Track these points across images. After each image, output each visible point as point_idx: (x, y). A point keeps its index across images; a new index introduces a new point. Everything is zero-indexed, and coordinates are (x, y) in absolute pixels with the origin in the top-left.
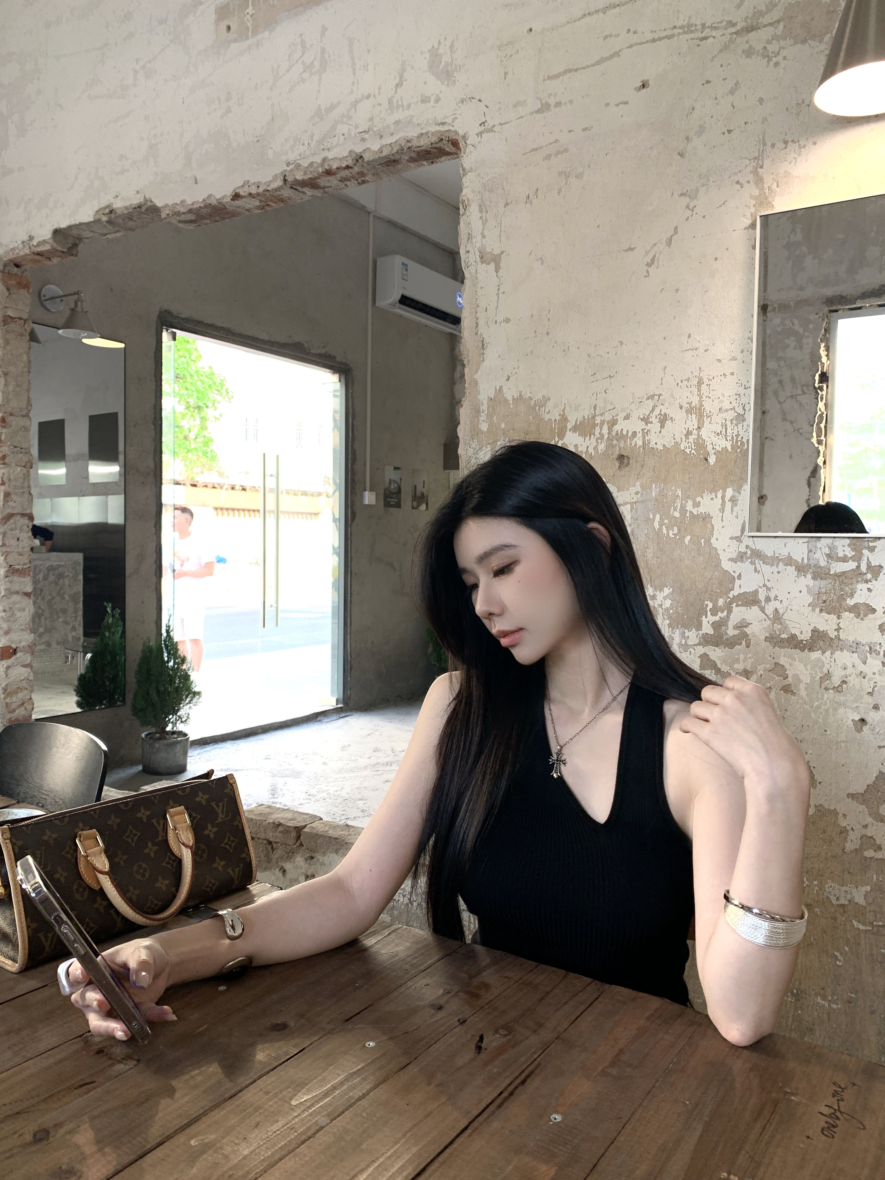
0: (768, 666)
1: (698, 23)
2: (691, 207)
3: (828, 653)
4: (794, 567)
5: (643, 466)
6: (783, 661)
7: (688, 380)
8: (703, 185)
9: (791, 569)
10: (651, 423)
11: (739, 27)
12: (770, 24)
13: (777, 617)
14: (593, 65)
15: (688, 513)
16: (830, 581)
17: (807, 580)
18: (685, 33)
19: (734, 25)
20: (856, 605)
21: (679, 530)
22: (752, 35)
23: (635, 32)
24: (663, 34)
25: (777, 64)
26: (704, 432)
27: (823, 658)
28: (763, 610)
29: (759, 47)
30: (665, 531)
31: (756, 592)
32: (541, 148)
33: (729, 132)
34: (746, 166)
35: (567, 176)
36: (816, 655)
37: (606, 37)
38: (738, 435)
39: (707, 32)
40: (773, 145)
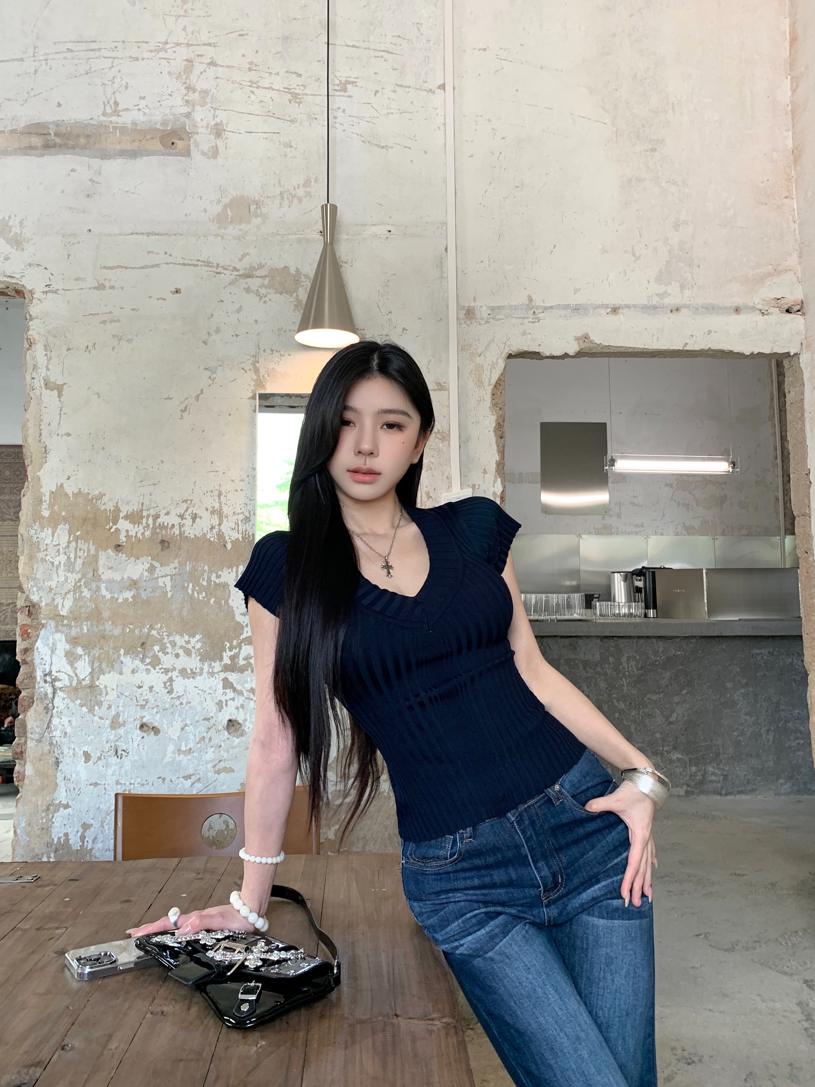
1: (215, 262)
2: (212, 378)
5: (179, 549)
7: (212, 491)
8: (220, 366)
10: (186, 519)
11: (241, 273)
12: (261, 277)
14: (140, 268)
15: (213, 583)
18: (205, 265)
19: (238, 270)
21: (206, 594)
22: (249, 280)
23: (170, 255)
24: (190, 262)
25: (265, 302)
26: (222, 527)
29: (254, 288)
30: (196, 595)
32: (98, 314)
33: (237, 335)
34: (248, 360)
35: (120, 340)
37: (149, 252)
38: (246, 531)
39: (220, 270)
40: (264, 351)
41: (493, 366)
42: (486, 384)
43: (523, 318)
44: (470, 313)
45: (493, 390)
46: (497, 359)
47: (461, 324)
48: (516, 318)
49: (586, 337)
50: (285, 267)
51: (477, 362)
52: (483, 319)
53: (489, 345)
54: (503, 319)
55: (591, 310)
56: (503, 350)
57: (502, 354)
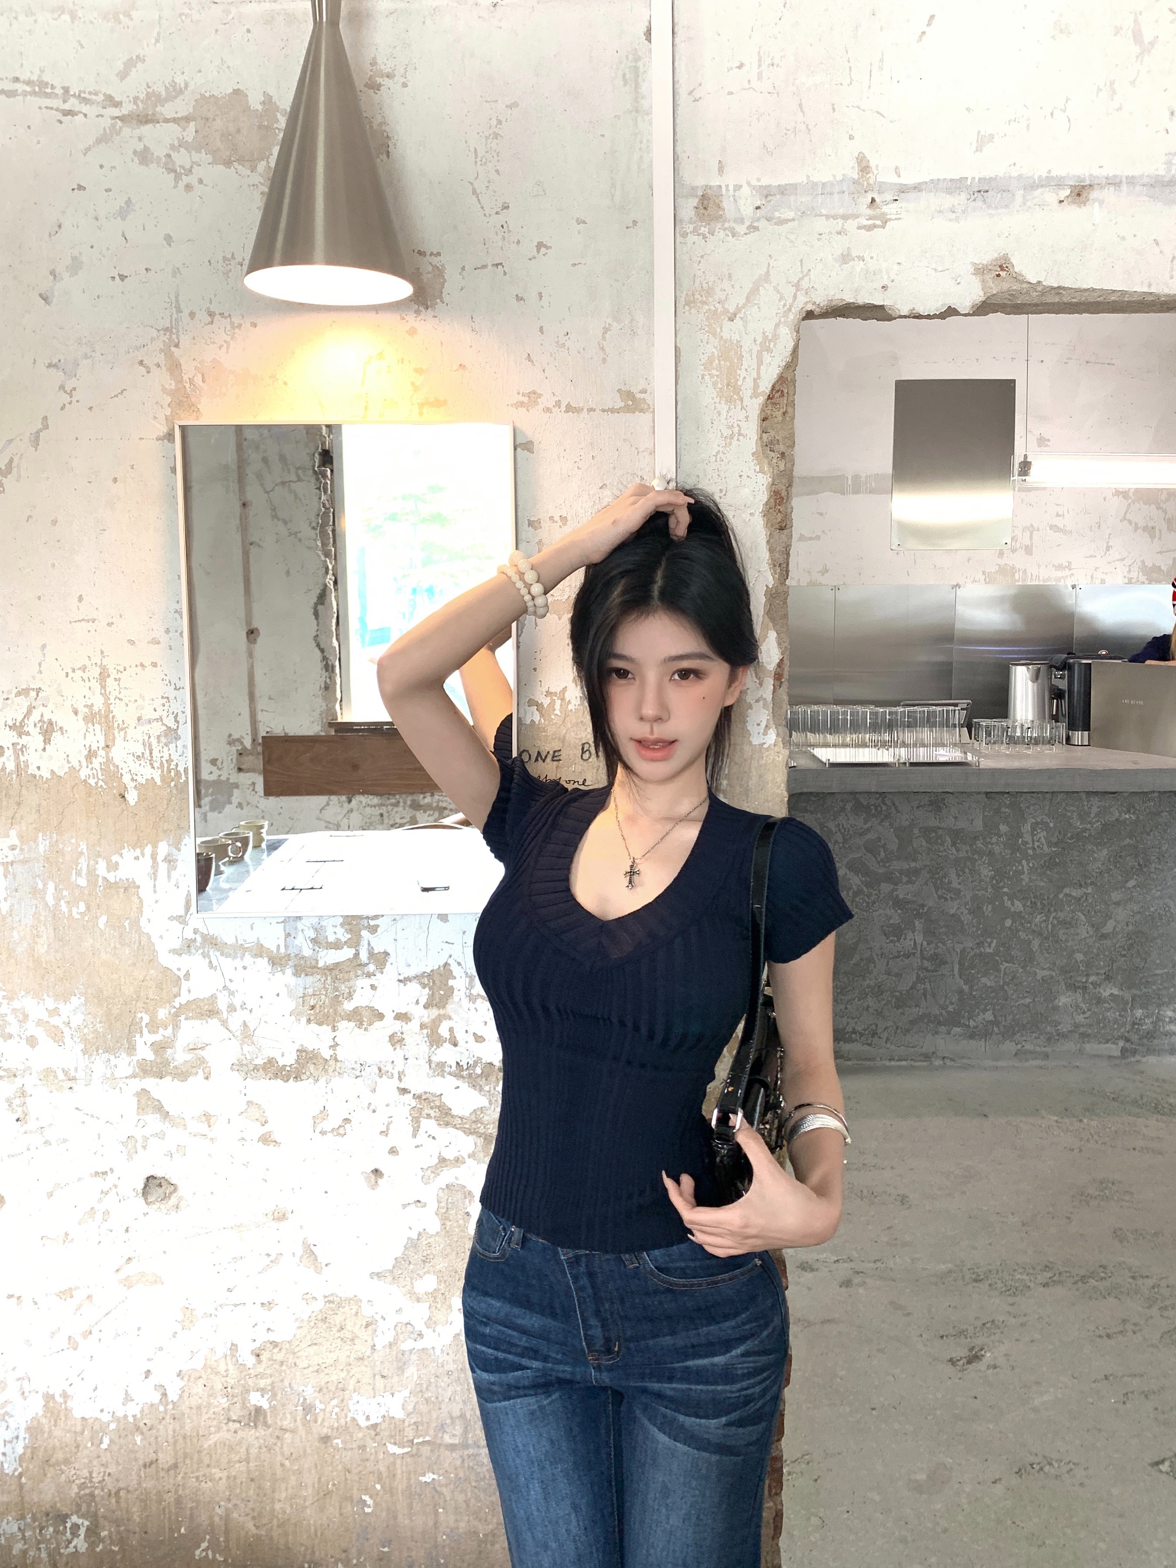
0: (238, 1107)
1: (57, 84)
2: (68, 389)
3: (322, 1080)
4: (266, 959)
5: (19, 804)
6: (260, 1098)
7: (84, 669)
8: (86, 357)
9: (263, 962)
10: (28, 734)
11: (125, 110)
12: (175, 120)
13: (247, 1035)
15: (100, 880)
16: (319, 977)
17: (287, 978)
19: (118, 104)
20: (356, 1010)
21: (88, 908)
22: (147, 129)
25: (188, 187)
26: (115, 754)
27: (316, 1089)
28: (224, 1023)
29: (160, 152)
30: (64, 908)
31: (214, 997)
33: (123, 277)
34: (152, 339)
36: (306, 1085)
38: (170, 761)
39: (72, 104)
40: (192, 315)
41: (766, 344)
42: (747, 393)
43: (845, 217)
44: (708, 206)
45: (762, 410)
46: (777, 326)
47: (685, 235)
48: (828, 217)
49: (1003, 266)
50: (237, 92)
51: (726, 335)
52: (742, 221)
53: (755, 291)
54: (793, 220)
55: (1020, 193)
56: (790, 300)
57: (790, 310)
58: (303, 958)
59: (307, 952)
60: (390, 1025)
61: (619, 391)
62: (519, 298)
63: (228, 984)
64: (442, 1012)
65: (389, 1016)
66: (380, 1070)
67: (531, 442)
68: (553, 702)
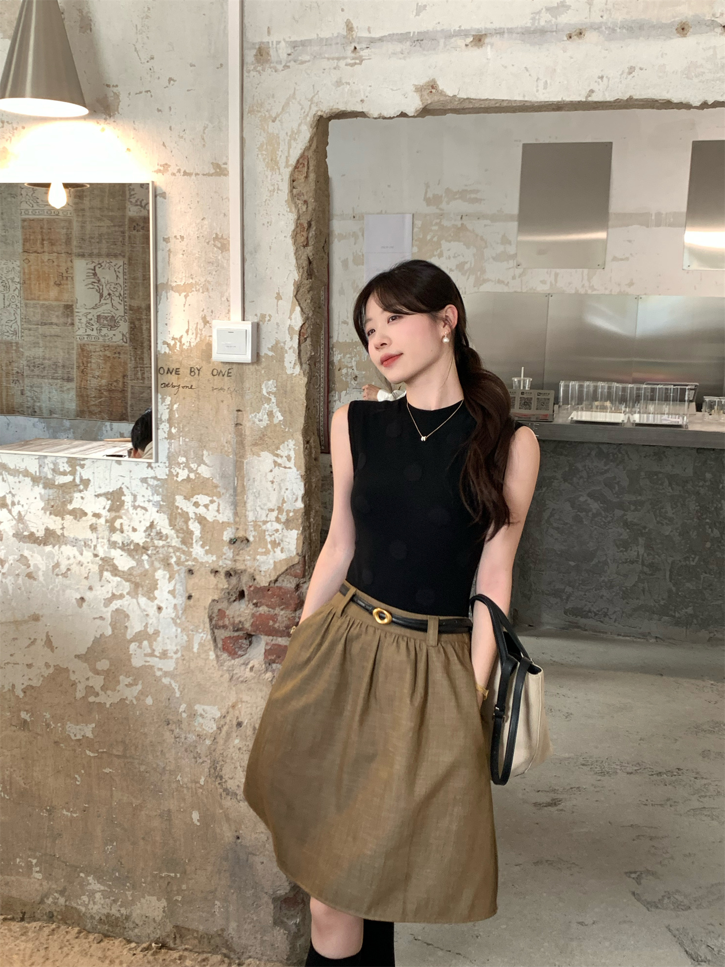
0: (16, 557)
3: (57, 547)
4: (30, 478)
6: (26, 553)
13: (20, 518)
16: (55, 490)
17: (39, 490)
20: (74, 510)
27: (54, 551)
28: (10, 511)
31: (4, 497)
36: (48, 548)
41: (293, 136)
42: (282, 164)
44: (262, 54)
45: (292, 175)
46: (300, 125)
47: (249, 72)
48: (328, 59)
49: (432, 86)
51: (270, 131)
52: (280, 62)
53: (287, 104)
54: (309, 61)
55: (442, 41)
56: (307, 110)
57: (307, 115)
58: (48, 479)
59: (50, 476)
60: (90, 520)
61: (212, 163)
62: (159, 110)
63: (12, 491)
64: (117, 514)
65: (90, 514)
66: (85, 543)
67: (165, 193)
68: (175, 344)
